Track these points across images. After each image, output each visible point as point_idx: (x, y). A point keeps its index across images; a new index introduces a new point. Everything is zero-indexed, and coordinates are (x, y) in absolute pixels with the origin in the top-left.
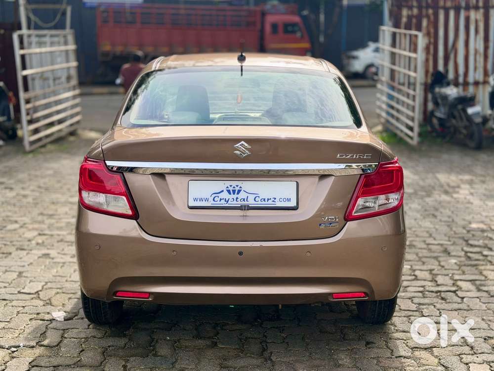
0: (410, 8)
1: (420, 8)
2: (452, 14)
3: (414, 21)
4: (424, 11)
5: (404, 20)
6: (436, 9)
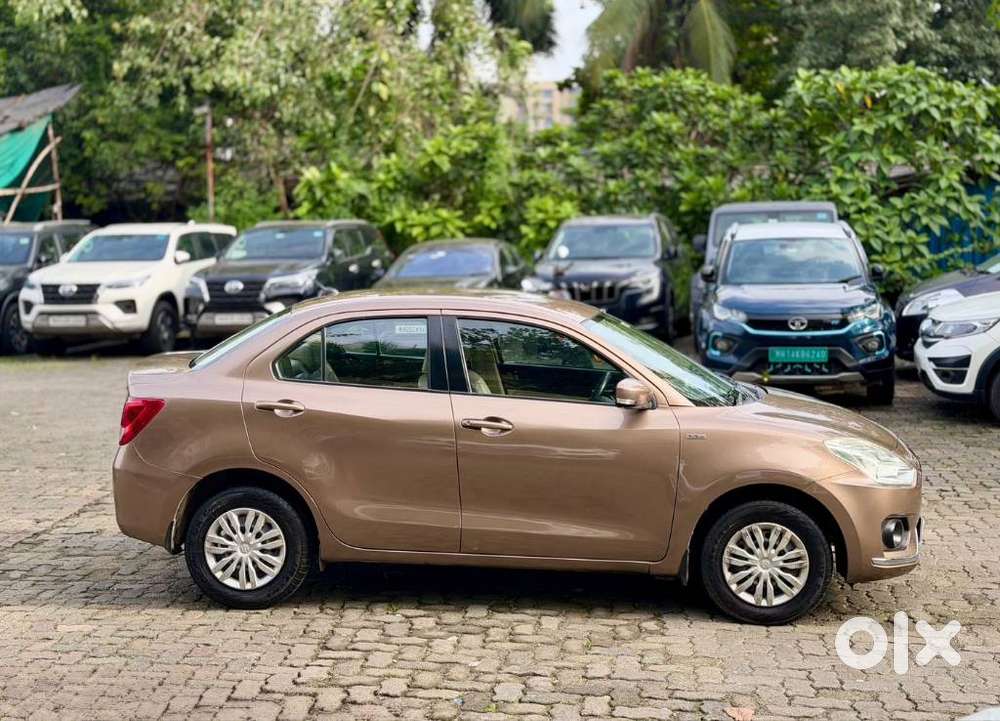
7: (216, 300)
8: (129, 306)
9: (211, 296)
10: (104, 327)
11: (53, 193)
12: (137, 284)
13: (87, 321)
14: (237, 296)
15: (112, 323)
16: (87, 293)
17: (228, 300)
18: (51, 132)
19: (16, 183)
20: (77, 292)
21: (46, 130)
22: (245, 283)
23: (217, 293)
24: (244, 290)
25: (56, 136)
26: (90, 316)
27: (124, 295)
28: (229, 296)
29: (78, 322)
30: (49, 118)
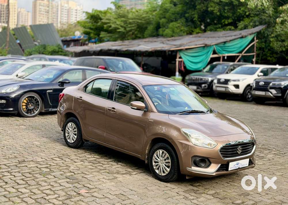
7: (257, 87)
8: (237, 86)
9: (256, 86)
10: (230, 92)
11: (254, 55)
12: (241, 81)
13: (226, 89)
14: (262, 86)
15: (232, 90)
16: (227, 82)
17: (260, 87)
18: (255, 38)
19: (241, 52)
20: (225, 81)
21: (254, 38)
22: (265, 83)
23: (257, 85)
24: (264, 85)
25: (256, 39)
26: (227, 88)
27: (236, 83)
28: (260, 86)
29: (223, 89)
30: (255, 34)
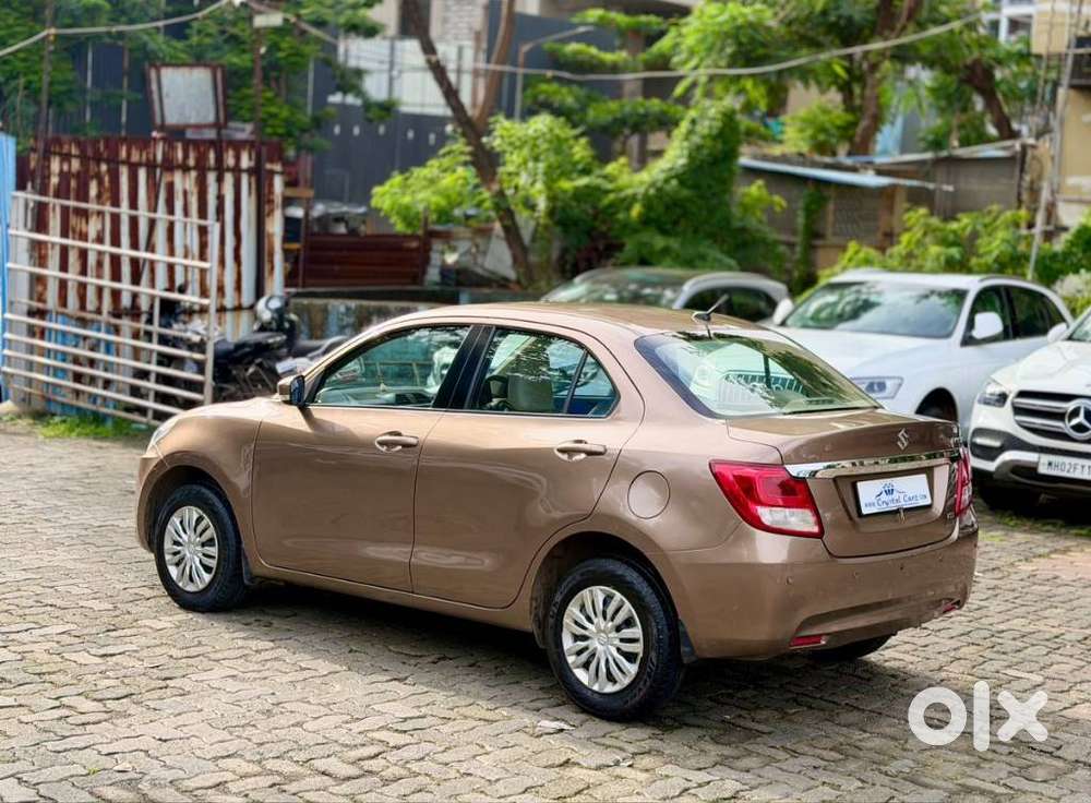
0: (66, 157)
1: (83, 158)
2: (142, 174)
3: (73, 183)
4: (92, 166)
5: (55, 180)
6: (114, 163)
